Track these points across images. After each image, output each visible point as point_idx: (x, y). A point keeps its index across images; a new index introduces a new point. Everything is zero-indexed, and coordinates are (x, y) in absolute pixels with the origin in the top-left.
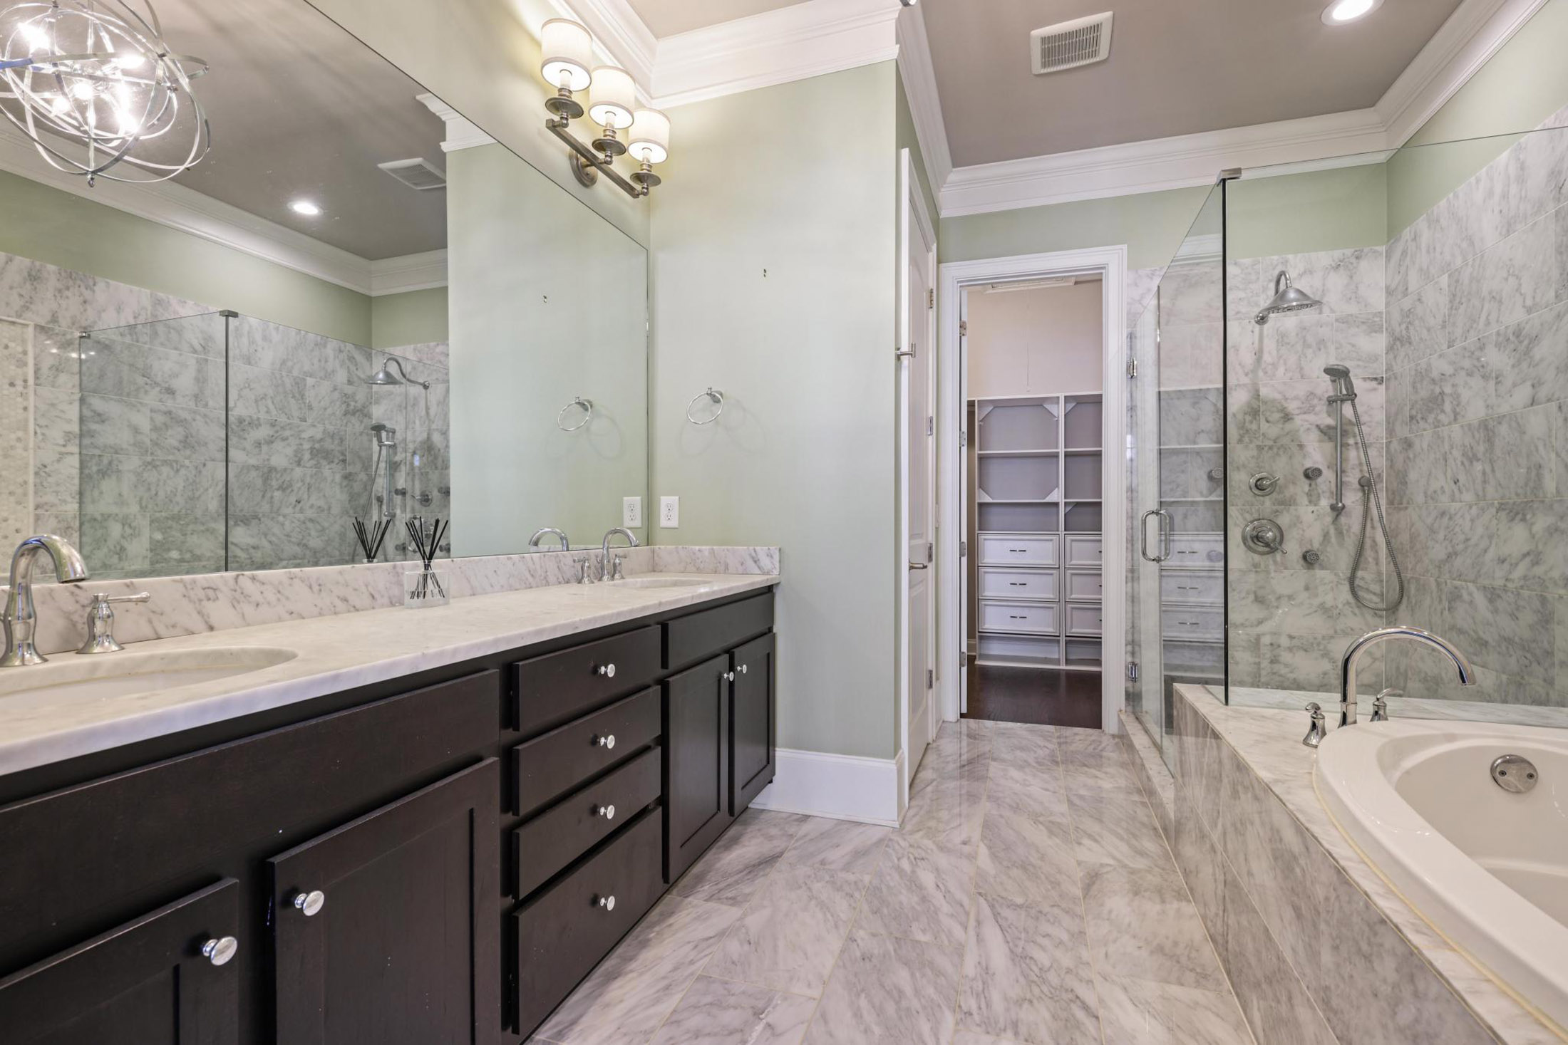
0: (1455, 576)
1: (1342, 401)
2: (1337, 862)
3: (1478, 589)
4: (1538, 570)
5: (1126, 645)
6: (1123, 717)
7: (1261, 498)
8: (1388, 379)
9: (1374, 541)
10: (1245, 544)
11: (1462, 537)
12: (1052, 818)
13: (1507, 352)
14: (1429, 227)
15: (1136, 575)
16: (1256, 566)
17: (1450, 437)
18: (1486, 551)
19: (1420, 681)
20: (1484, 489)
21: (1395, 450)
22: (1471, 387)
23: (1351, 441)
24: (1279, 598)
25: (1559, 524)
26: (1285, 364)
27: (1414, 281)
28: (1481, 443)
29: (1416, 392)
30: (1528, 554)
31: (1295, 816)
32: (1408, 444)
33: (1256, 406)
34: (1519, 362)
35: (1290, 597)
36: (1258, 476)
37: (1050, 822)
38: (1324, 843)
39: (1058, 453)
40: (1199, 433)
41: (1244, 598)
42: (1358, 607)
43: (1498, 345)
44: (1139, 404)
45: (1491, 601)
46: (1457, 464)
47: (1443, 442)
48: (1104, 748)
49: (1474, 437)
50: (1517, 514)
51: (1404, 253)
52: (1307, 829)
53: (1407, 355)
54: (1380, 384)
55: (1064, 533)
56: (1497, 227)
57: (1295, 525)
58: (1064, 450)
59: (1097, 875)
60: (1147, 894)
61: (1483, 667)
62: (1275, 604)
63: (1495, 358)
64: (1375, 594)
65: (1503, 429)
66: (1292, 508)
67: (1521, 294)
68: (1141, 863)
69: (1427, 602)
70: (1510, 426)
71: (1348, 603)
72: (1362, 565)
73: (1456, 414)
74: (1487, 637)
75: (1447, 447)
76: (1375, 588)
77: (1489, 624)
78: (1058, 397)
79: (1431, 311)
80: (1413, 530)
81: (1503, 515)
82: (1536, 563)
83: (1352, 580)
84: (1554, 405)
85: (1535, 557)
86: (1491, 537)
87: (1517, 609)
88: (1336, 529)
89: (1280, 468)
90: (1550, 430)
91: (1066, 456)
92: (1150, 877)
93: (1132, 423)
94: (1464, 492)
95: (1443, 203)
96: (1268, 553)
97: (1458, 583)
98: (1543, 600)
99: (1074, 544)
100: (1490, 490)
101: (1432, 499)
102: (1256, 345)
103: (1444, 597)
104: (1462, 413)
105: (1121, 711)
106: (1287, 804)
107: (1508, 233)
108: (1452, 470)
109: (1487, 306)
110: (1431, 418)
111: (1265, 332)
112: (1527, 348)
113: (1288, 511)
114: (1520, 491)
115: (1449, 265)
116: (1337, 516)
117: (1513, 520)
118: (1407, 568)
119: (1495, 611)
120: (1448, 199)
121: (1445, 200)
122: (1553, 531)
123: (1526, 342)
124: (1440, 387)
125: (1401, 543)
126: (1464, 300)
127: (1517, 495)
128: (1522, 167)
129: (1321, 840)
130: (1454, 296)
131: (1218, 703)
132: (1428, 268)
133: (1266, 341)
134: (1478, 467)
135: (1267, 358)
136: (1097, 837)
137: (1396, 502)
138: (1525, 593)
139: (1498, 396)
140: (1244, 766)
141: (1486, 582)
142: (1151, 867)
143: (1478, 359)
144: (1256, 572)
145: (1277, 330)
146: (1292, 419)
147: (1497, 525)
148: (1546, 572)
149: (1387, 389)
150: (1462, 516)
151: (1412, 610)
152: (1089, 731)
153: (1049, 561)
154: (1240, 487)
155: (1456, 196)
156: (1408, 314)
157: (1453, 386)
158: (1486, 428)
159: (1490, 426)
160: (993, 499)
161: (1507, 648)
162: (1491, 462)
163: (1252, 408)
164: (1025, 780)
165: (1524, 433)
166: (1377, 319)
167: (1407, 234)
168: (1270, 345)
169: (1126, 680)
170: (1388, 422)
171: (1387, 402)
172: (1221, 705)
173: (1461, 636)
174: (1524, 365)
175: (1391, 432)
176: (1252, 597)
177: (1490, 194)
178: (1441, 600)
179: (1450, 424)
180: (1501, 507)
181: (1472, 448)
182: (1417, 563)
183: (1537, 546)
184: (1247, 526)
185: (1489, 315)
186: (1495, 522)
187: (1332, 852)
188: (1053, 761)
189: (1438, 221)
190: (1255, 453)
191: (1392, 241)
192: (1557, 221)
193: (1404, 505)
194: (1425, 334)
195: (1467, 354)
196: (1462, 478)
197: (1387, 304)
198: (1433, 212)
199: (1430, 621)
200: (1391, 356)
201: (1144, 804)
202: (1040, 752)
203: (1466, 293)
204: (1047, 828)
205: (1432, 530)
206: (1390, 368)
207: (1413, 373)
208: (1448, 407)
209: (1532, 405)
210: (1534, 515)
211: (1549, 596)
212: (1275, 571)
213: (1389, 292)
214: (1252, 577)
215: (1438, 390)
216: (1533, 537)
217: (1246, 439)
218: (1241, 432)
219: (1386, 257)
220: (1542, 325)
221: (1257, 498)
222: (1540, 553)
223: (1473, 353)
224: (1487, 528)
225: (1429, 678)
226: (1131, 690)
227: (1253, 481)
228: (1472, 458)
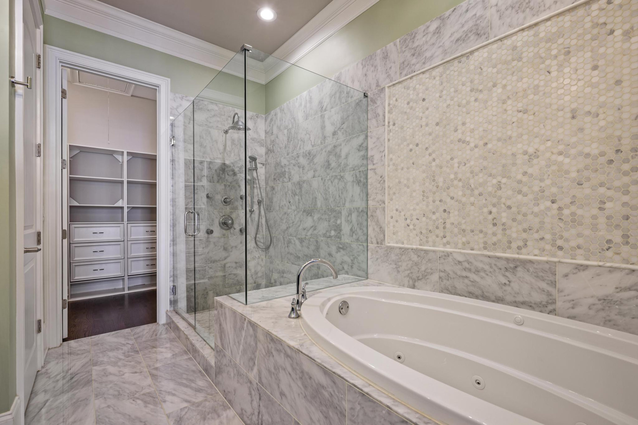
0: (289, 235)
1: (253, 170)
2: (362, 390)
3: (297, 239)
4: (315, 232)
5: (170, 277)
6: (169, 314)
7: (226, 207)
8: (266, 164)
9: (262, 223)
10: (220, 226)
11: (291, 221)
12: (144, 391)
13: (306, 159)
14: (280, 112)
15: (175, 243)
16: (224, 235)
17: (288, 186)
18: (299, 226)
19: (277, 273)
20: (299, 205)
21: (269, 190)
22: (295, 170)
23: (255, 186)
24: (232, 248)
25: (322, 217)
26: (234, 152)
27: (275, 130)
28: (298, 189)
29: (276, 170)
30: (312, 226)
31: (323, 365)
32: (273, 188)
33: (224, 168)
34: (310, 163)
35: (236, 247)
36: (224, 197)
37: (144, 394)
38: (348, 379)
39: (123, 181)
40: (203, 176)
41: (220, 249)
42: (257, 248)
43: (303, 156)
44: (176, 159)
45: (301, 243)
46: (290, 197)
47: (285, 188)
48: (161, 333)
49: (295, 187)
50: (309, 213)
51: (272, 120)
52: (334, 373)
53: (273, 156)
54: (263, 166)
55: (126, 223)
56: (303, 117)
57: (237, 218)
58: (126, 180)
59: (181, 418)
60: (209, 416)
61: (298, 265)
62: (231, 250)
63: (302, 161)
64: (262, 243)
65: (305, 185)
66: (236, 211)
67: (310, 141)
68: (200, 398)
69: (280, 245)
70: (307, 184)
71: (254, 247)
72: (258, 233)
73: (290, 179)
74: (300, 255)
75: (287, 190)
76: (262, 241)
77: (300, 251)
78: (123, 152)
79: (281, 142)
80: (275, 219)
81: (305, 214)
82: (315, 230)
83: (255, 238)
84: (320, 178)
85: (314, 228)
86: (301, 221)
87: (309, 245)
88: (251, 219)
89: (232, 195)
90: (319, 186)
91: (127, 183)
92: (207, 404)
93: (173, 168)
94: (292, 205)
95: (285, 104)
96: (228, 230)
97: (290, 237)
98: (317, 242)
99: (132, 228)
100: (301, 205)
101: (281, 208)
102: (224, 142)
103: (285, 243)
104: (292, 178)
105: (167, 311)
106: (316, 359)
107: (306, 119)
108: (288, 198)
109: (299, 143)
110: (281, 180)
111: (227, 137)
112: (312, 158)
113: (235, 212)
114: (310, 206)
115: (287, 126)
116: (251, 214)
117: (308, 215)
118: (273, 233)
119: (302, 246)
120: (287, 103)
121: (286, 103)
122: (320, 219)
123: (312, 157)
124: (284, 169)
125: (271, 224)
126: (292, 139)
127: (309, 207)
128: (311, 98)
129: (345, 378)
130: (289, 137)
131: (242, 304)
132: (280, 126)
133: (227, 141)
134: (297, 197)
135: (228, 149)
136: (174, 392)
137: (269, 209)
138: (311, 240)
139: (303, 174)
140: (277, 340)
141: (299, 237)
142: (206, 397)
143: (297, 161)
144: (224, 237)
145: (231, 138)
146: (236, 175)
147: (303, 217)
148: (318, 233)
149: (265, 168)
150: (292, 214)
151: (275, 248)
152: (151, 325)
153: (118, 238)
154: (218, 202)
155: (289, 103)
156: (273, 142)
157: (289, 169)
158: (299, 184)
159: (301, 184)
160: (79, 204)
161: (306, 258)
162: (301, 196)
163: (223, 168)
164: (120, 371)
165: (311, 187)
166: (262, 142)
167: (273, 113)
168: (229, 143)
169: (170, 295)
170: (266, 180)
171: (265, 173)
172: (244, 305)
173: (291, 256)
174: (311, 164)
175: (267, 183)
176: (222, 248)
177: (301, 105)
178: (284, 244)
179: (287, 182)
180: (304, 211)
181: (295, 191)
182: (276, 231)
183: (315, 224)
184: (221, 218)
185: (300, 146)
186: (302, 216)
187: (356, 384)
188: (135, 351)
189: (283, 110)
190: (223, 187)
191: (267, 114)
192: (321, 118)
193: (272, 210)
194: (279, 150)
195: (293, 158)
196: (292, 201)
197: (265, 137)
198: (282, 107)
199: (281, 251)
200: (267, 156)
201: (190, 359)
202: (125, 348)
203: (293, 137)
204: (142, 400)
205: (282, 219)
206: (266, 160)
207: (275, 163)
208: (287, 176)
209: (314, 177)
210: (314, 214)
211: (319, 240)
212: (231, 237)
213: (266, 133)
214: (222, 240)
215: (283, 170)
216: (314, 221)
217: (220, 181)
218: (219, 178)
219: (265, 120)
220: (317, 151)
221: (225, 206)
222: (316, 226)
223: (295, 158)
224: (300, 218)
225: (280, 272)
226: (172, 299)
227: (223, 199)
228: (295, 194)
